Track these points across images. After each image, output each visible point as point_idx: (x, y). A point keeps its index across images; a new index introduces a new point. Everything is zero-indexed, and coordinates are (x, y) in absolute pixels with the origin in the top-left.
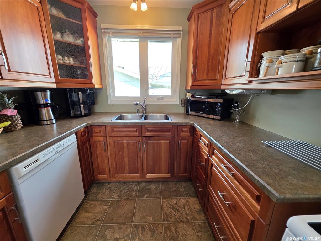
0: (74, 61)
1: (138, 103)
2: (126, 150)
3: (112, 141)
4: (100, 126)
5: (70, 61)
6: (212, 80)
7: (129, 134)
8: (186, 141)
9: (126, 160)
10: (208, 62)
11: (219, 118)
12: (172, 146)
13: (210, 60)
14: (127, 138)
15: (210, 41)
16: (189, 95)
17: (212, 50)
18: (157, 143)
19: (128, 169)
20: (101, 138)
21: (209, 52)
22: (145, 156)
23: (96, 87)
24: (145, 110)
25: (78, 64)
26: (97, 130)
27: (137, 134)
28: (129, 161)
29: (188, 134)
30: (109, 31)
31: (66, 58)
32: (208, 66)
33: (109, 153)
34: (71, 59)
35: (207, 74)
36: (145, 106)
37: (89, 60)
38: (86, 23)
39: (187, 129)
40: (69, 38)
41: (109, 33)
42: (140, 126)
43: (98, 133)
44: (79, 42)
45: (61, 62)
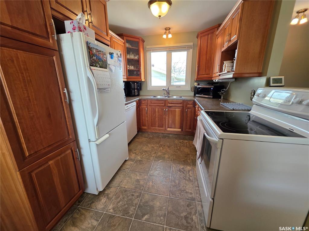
0: (134, 67)
1: (165, 89)
2: (157, 113)
3: (150, 108)
4: (145, 100)
5: (132, 68)
6: (208, 74)
7: (159, 104)
8: (191, 110)
9: (157, 119)
10: (206, 64)
11: (211, 97)
12: (182, 112)
13: (207, 63)
14: (158, 107)
15: (207, 52)
16: (196, 84)
17: (208, 58)
18: (174, 110)
19: (158, 125)
20: (145, 106)
21: (206, 58)
22: (167, 118)
23: (143, 80)
24: (169, 93)
25: (135, 69)
26: (143, 102)
27: (163, 105)
28: (158, 120)
29: (192, 106)
30: (150, 49)
31: (131, 66)
32: (206, 66)
33: (148, 115)
34: (133, 67)
35: (205, 71)
36: (169, 91)
37: (141, 66)
38: (140, 47)
39: (191, 103)
40: (132, 56)
41: (150, 50)
42: (165, 101)
43: (144, 103)
44: (136, 58)
45: (129, 68)
